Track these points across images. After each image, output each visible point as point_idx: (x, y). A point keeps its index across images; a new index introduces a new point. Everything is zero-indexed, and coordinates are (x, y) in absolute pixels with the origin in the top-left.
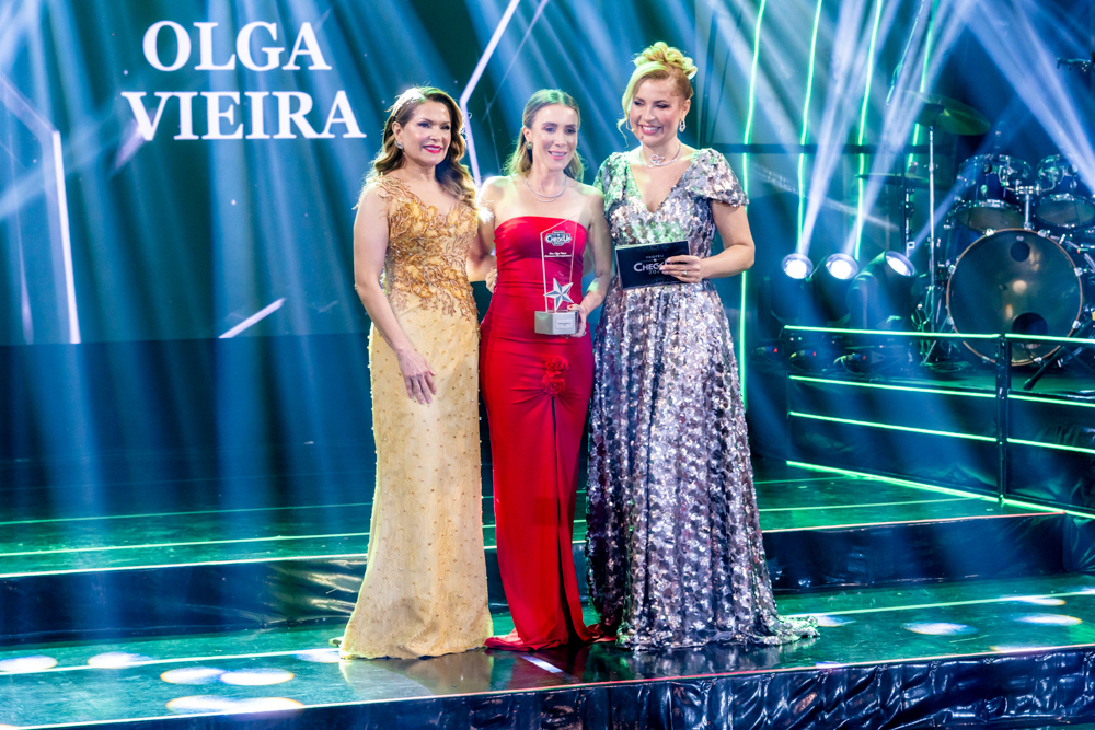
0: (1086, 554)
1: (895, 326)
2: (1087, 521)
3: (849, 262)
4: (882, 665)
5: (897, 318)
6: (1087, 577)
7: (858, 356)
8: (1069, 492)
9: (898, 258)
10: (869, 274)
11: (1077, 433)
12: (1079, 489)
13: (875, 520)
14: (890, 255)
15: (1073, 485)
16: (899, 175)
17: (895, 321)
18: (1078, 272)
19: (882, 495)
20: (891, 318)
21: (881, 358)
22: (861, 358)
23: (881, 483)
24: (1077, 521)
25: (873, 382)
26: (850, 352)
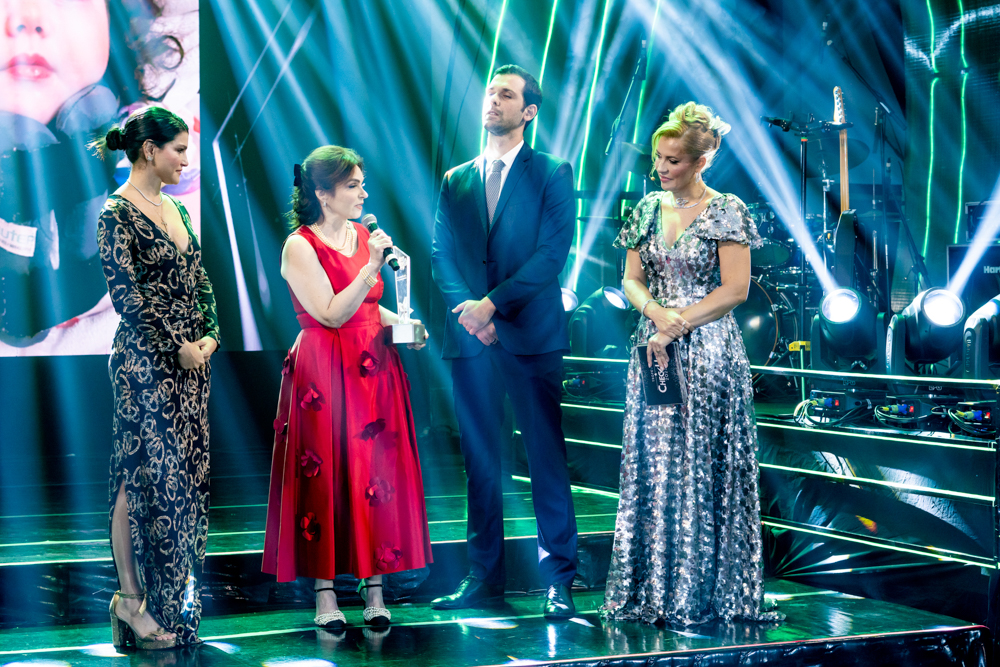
0: (782, 561)
1: (611, 353)
2: (783, 531)
3: (570, 296)
4: (604, 660)
5: (613, 347)
6: (784, 581)
7: (578, 380)
8: (768, 505)
9: (614, 292)
10: (588, 307)
11: (775, 452)
12: (776, 502)
13: (595, 530)
14: (608, 290)
15: (771, 499)
16: (617, 218)
17: (611, 349)
18: (774, 307)
19: (600, 507)
20: (608, 347)
21: (598, 382)
22: (580, 383)
23: (598, 496)
24: (774, 531)
25: (591, 405)
26: (571, 377)
